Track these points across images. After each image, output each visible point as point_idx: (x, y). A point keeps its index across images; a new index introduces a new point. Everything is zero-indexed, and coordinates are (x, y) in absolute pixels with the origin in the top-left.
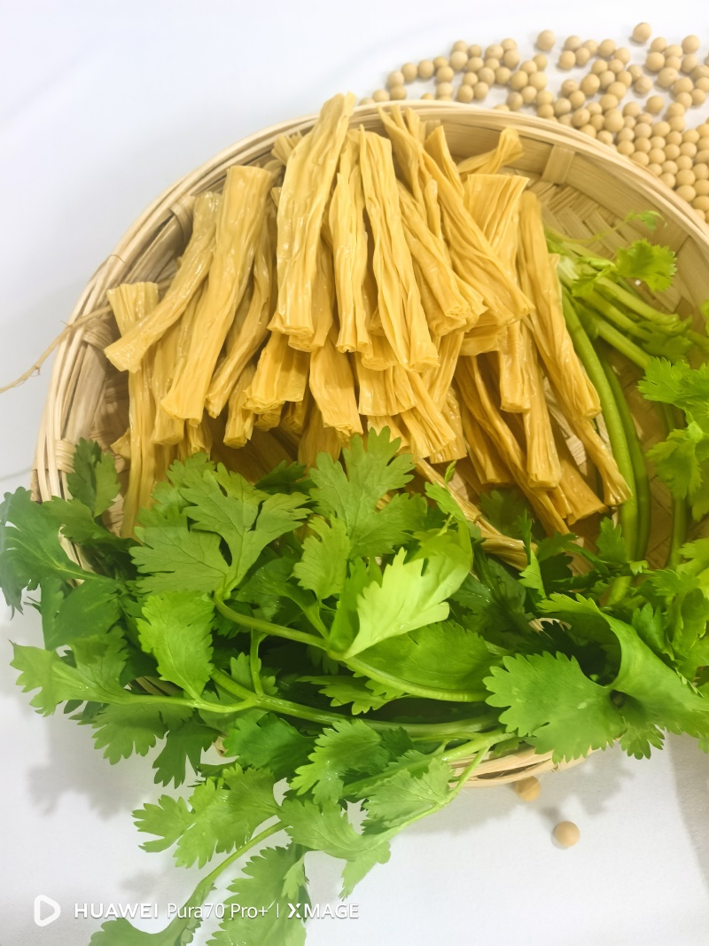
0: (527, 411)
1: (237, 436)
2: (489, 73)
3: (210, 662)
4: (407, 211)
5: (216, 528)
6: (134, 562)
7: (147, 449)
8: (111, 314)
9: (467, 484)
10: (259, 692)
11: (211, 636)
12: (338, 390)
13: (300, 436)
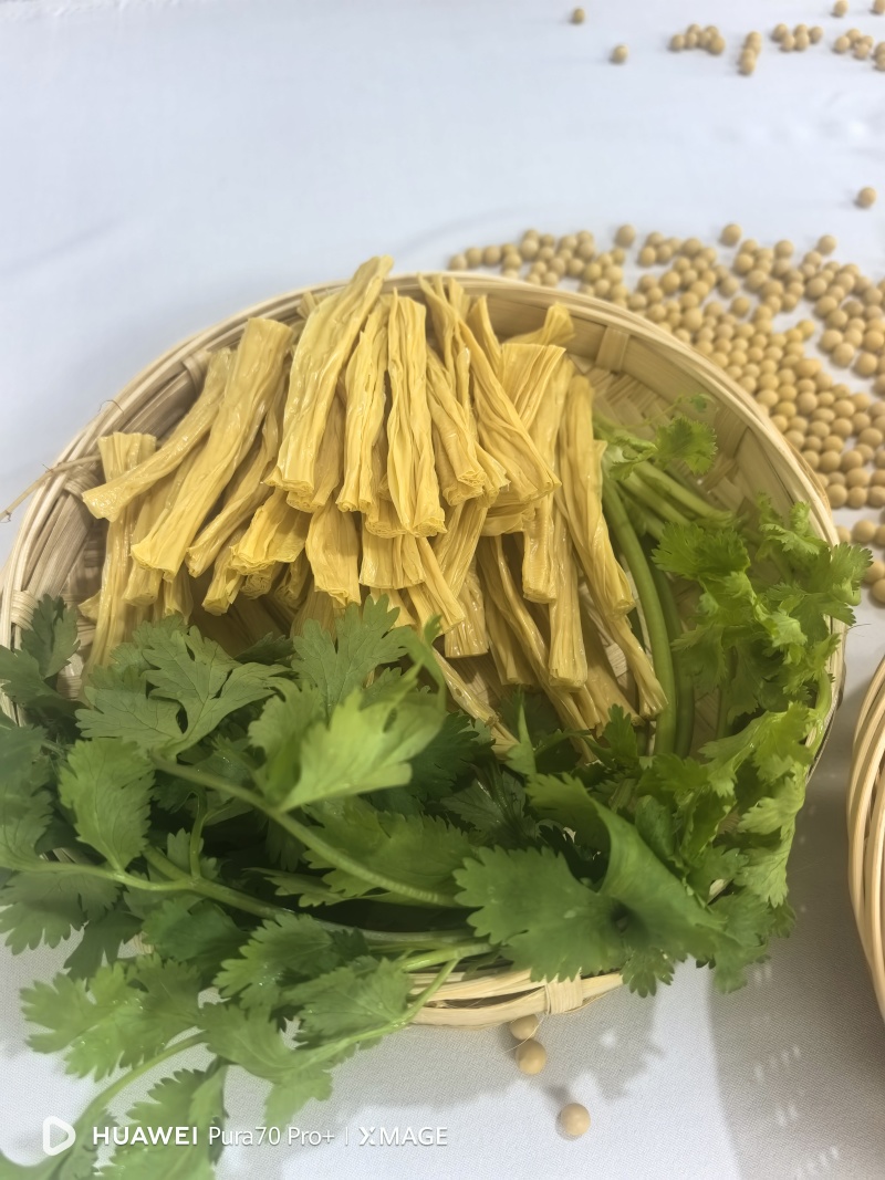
0: (553, 601)
1: (217, 597)
2: (560, 263)
3: (144, 836)
4: (434, 377)
5: (178, 695)
6: (78, 725)
7: (118, 609)
8: (99, 463)
9: (489, 689)
10: (196, 875)
11: (149, 807)
12: (339, 556)
13: (296, 611)
